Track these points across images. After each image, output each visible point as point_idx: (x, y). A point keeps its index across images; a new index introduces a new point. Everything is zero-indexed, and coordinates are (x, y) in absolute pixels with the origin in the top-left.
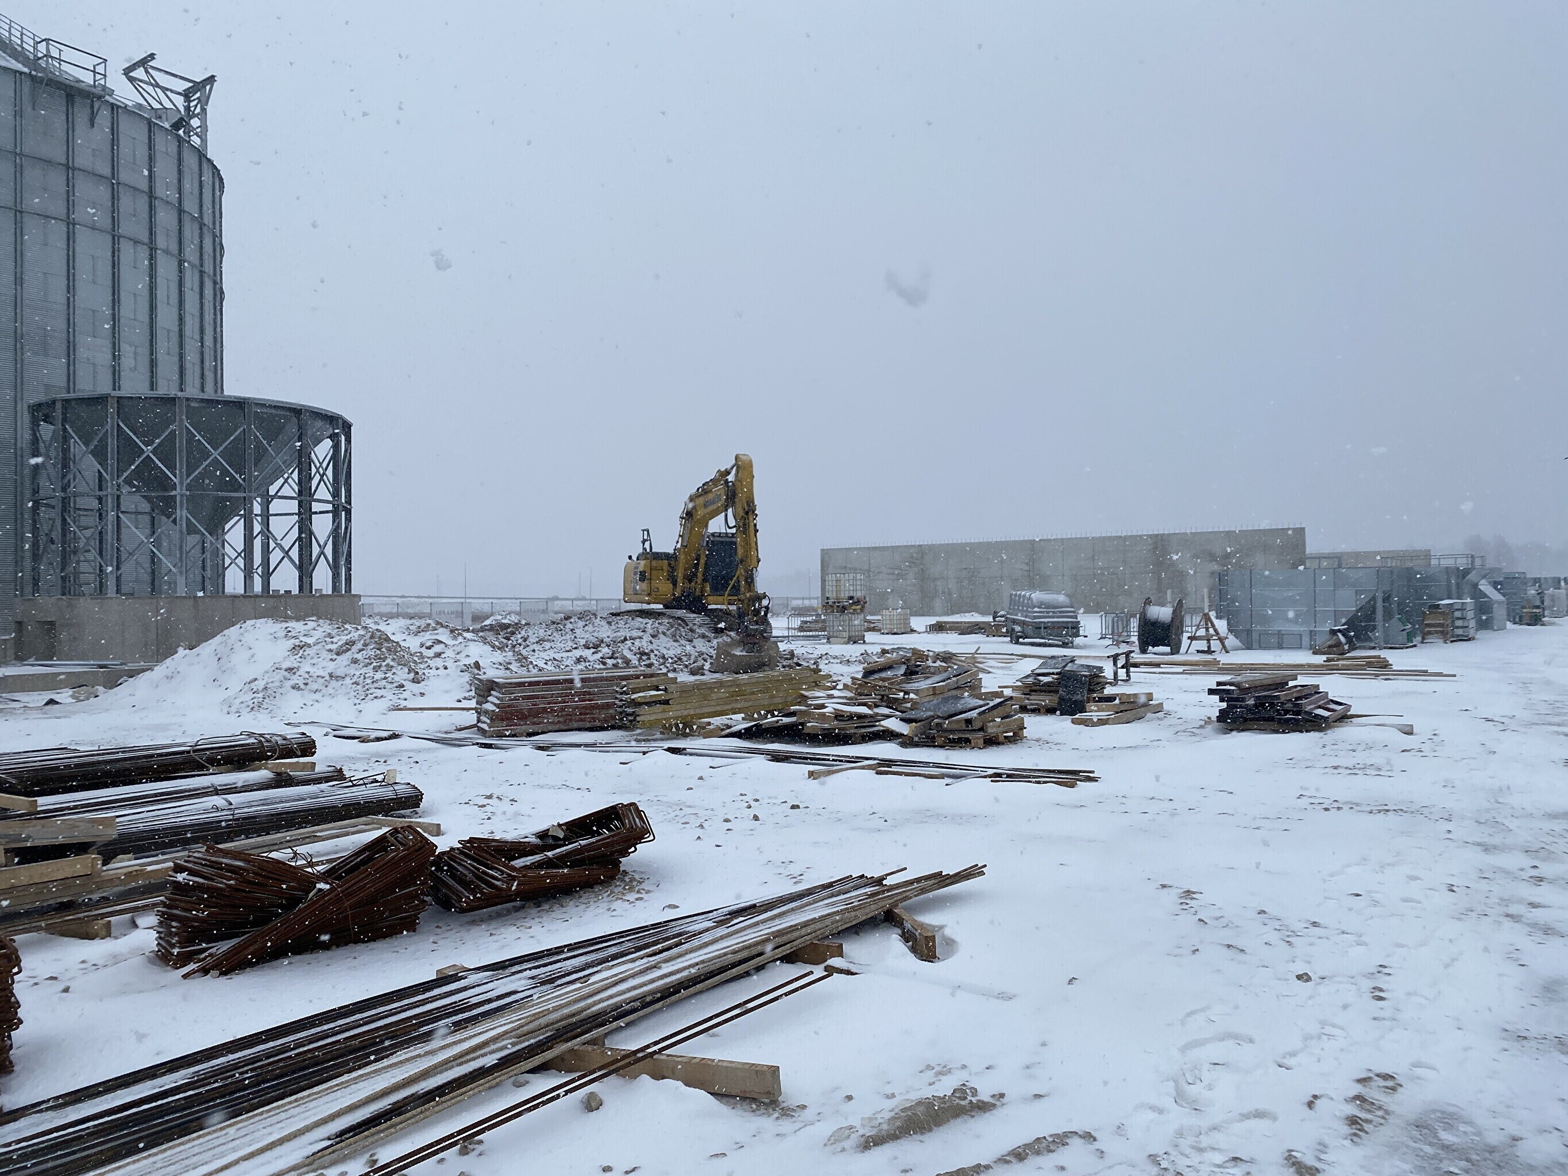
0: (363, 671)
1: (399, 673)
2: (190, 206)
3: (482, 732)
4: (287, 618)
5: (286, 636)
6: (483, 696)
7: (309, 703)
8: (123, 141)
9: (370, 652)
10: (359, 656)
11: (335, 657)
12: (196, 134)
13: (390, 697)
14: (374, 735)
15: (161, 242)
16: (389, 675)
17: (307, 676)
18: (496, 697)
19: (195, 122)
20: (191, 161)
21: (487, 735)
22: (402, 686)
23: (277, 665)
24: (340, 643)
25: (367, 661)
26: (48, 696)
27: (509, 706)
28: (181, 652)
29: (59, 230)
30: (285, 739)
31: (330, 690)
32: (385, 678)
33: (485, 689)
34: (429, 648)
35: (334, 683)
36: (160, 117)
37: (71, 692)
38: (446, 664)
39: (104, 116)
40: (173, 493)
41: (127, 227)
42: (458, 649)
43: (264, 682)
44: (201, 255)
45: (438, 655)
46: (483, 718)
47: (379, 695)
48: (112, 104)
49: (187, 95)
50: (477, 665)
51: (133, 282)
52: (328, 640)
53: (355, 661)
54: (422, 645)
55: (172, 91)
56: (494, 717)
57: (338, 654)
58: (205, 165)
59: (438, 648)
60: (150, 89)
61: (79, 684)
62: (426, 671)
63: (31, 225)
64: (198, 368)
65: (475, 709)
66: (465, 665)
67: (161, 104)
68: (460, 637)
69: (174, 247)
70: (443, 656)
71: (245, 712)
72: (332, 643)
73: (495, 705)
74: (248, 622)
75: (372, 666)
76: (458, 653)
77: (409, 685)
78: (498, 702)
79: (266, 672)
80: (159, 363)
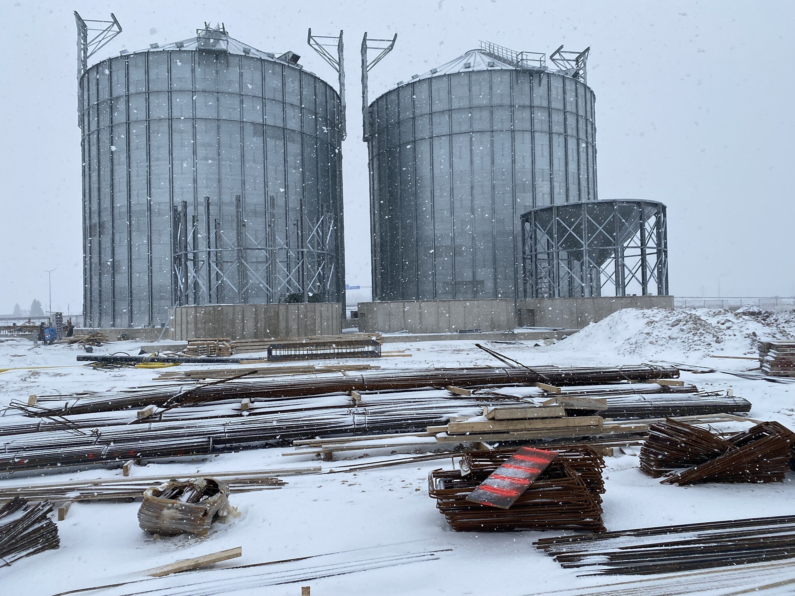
0: (687, 336)
1: (708, 337)
2: (581, 112)
3: (766, 373)
4: (642, 308)
5: (643, 317)
6: (764, 352)
7: (659, 352)
8: (553, 89)
9: (690, 325)
10: (684, 327)
11: (670, 328)
12: (582, 77)
13: (703, 350)
14: (700, 370)
15: (569, 132)
16: (702, 338)
17: (657, 337)
18: (774, 353)
19: (581, 72)
20: (581, 91)
21: (769, 374)
22: (710, 344)
23: (641, 331)
24: (673, 321)
25: (689, 330)
26: (534, 342)
27: (783, 359)
28: (592, 324)
29: (528, 136)
30: (664, 368)
31: (669, 345)
32: (700, 340)
33: (766, 348)
34: (723, 324)
35: (671, 341)
36: (567, 74)
37: (543, 341)
38: (735, 333)
39: (544, 81)
40: (582, 249)
41: (555, 129)
42: (740, 325)
43: (635, 340)
44: (587, 134)
45: (729, 328)
46: (765, 364)
47: (697, 349)
48: (548, 74)
49: (577, 60)
50: (754, 334)
51: (558, 153)
52: (666, 319)
53: (682, 330)
54: (718, 323)
55: (570, 60)
56: (773, 365)
57: (672, 326)
58: (587, 91)
59: (728, 324)
60: (561, 62)
61: (546, 337)
62: (723, 337)
63: (518, 136)
64: (586, 189)
65: (759, 359)
66: (747, 334)
67: (566, 68)
68: (741, 319)
69: (575, 134)
70: (731, 328)
71: (627, 354)
72: (669, 320)
73: (774, 357)
74: (623, 309)
75: (692, 333)
76: (741, 327)
77: (714, 344)
78: (776, 356)
79: (636, 335)
80: (570, 189)
